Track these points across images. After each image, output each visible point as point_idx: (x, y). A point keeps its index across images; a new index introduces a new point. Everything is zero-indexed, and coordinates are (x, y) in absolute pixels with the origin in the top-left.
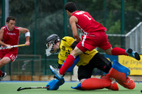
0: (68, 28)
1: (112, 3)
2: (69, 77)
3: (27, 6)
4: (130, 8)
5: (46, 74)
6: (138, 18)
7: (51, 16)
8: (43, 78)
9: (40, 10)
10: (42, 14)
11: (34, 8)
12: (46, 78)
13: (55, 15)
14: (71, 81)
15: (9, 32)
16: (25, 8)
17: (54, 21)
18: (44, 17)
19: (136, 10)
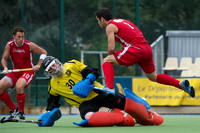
0: (65, 45)
1: (123, 11)
2: (68, 110)
3: (11, 16)
4: (147, 18)
5: (37, 105)
6: (158, 31)
7: (43, 28)
8: (33, 111)
9: (28, 21)
10: (31, 26)
11: (20, 19)
12: (38, 110)
13: (48, 27)
14: (71, 114)
15: (17, 48)
16: (8, 18)
17: (48, 34)
18: (34, 30)
19: (156, 20)
